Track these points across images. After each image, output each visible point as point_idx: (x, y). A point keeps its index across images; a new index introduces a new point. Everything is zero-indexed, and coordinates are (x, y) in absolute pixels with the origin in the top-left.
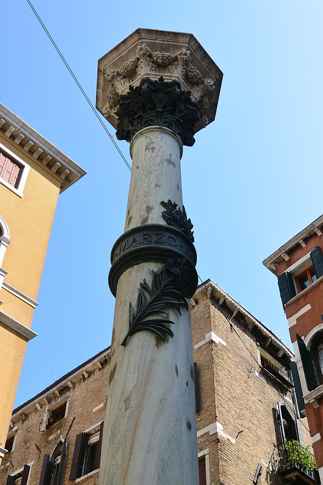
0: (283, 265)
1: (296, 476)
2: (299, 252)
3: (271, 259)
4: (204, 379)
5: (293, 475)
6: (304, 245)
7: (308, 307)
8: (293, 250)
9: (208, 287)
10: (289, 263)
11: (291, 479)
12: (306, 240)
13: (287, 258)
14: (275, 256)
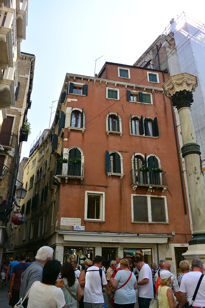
0: (72, 80)
1: (25, 134)
2: (79, 80)
3: (70, 75)
4: (20, 90)
5: (24, 133)
6: (82, 80)
7: (76, 100)
8: (78, 78)
9: (34, 58)
10: (75, 81)
11: (23, 134)
12: (84, 79)
13: (75, 79)
14: (72, 75)
